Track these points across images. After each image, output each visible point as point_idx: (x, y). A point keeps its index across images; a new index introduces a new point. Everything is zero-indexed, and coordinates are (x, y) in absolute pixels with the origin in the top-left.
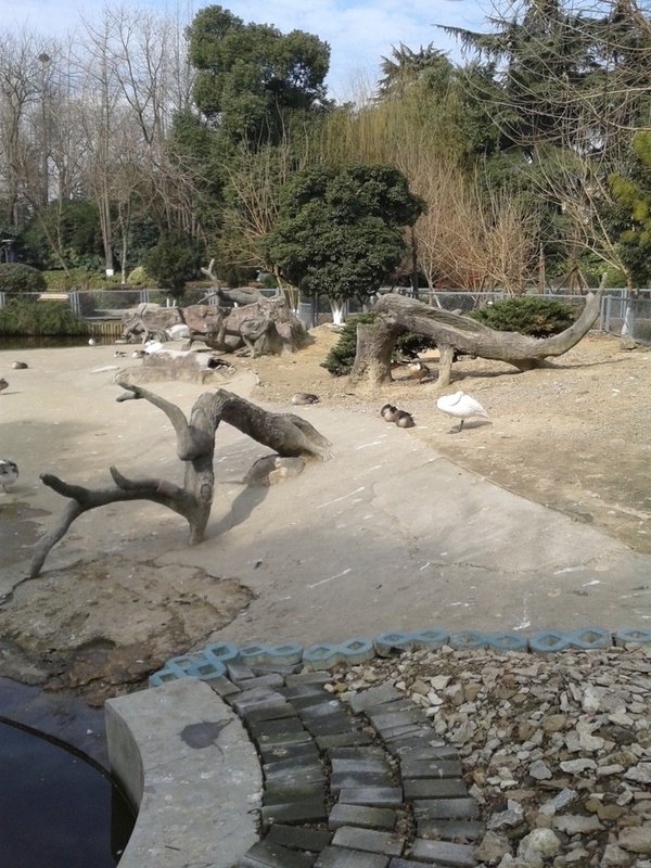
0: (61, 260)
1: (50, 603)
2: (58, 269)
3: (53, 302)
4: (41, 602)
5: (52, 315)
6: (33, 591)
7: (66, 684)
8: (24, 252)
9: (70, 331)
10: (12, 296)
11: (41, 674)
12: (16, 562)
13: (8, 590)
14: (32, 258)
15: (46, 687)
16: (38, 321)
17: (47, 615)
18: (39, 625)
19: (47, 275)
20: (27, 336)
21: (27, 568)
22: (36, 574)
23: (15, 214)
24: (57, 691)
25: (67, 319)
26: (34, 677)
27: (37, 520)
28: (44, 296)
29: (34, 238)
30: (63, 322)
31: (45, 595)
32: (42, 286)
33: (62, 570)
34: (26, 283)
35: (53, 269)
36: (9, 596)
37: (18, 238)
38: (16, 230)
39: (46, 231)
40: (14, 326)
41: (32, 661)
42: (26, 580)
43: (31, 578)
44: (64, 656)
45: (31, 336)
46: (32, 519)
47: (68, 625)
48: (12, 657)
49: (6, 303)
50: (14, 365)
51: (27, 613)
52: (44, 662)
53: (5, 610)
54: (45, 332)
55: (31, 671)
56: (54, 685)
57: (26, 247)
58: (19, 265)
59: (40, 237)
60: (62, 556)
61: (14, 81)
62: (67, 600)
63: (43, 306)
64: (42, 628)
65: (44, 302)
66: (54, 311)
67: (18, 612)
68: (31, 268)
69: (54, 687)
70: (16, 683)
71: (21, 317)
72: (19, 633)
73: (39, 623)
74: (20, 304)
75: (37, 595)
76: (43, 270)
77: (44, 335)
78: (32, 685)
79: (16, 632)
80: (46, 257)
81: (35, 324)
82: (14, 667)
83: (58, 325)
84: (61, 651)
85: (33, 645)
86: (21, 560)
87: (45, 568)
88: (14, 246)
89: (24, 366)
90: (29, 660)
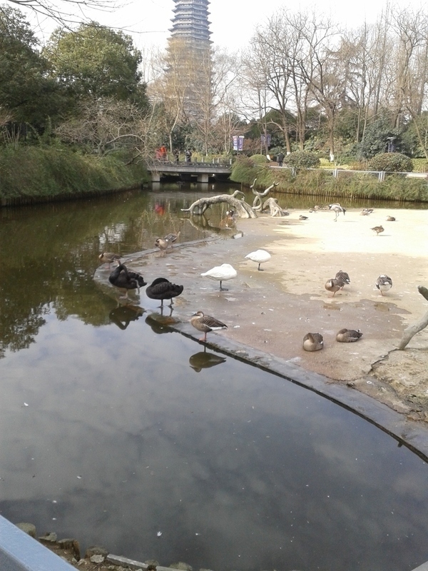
0: (425, 152)
1: (412, 367)
2: (421, 157)
3: (416, 179)
4: (407, 365)
5: (414, 188)
6: (401, 358)
7: (422, 418)
8: (400, 146)
9: (424, 199)
10: (389, 174)
11: (406, 408)
12: (388, 338)
13: (384, 353)
14: (406, 149)
15: (409, 416)
16: (404, 191)
17: (410, 374)
18: (404, 378)
19: (414, 161)
20: (395, 200)
21: (397, 343)
22: (403, 348)
23: (397, 121)
24: (416, 421)
25: (424, 191)
26: (401, 408)
27: (402, 316)
28: (410, 175)
29: (408, 137)
30: (420, 192)
31: (409, 361)
32: (410, 168)
33: (419, 349)
34: (400, 166)
35: (418, 158)
36: (386, 357)
37: (398, 136)
38: (397, 131)
39: (418, 132)
40: (387, 193)
41: (400, 399)
42: (396, 350)
43: (399, 350)
44: (421, 401)
45: (398, 200)
46: (399, 315)
47: (424, 383)
48: (387, 393)
49: (385, 179)
50: (387, 218)
51: (397, 369)
52: (408, 401)
53: (384, 364)
54: (407, 199)
55: (398, 404)
56: (414, 416)
57: (402, 142)
58: (397, 154)
59: (412, 136)
60: (419, 341)
61: (410, 32)
62: (423, 368)
63: (409, 181)
64: (407, 381)
65: (409, 179)
66: (416, 185)
67: (392, 367)
68: (405, 156)
69: (414, 418)
70: (389, 409)
71: (393, 188)
72: (392, 380)
73: (405, 377)
74: (394, 179)
75: (404, 361)
76: (411, 158)
77: (406, 201)
78: (400, 413)
79: (390, 379)
80: (415, 149)
81: (401, 193)
82: (389, 399)
83: (417, 194)
84: (419, 397)
85: (401, 389)
86: (392, 338)
87: (408, 346)
88: (395, 141)
89: (393, 219)
90: (399, 398)
